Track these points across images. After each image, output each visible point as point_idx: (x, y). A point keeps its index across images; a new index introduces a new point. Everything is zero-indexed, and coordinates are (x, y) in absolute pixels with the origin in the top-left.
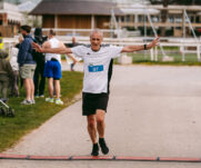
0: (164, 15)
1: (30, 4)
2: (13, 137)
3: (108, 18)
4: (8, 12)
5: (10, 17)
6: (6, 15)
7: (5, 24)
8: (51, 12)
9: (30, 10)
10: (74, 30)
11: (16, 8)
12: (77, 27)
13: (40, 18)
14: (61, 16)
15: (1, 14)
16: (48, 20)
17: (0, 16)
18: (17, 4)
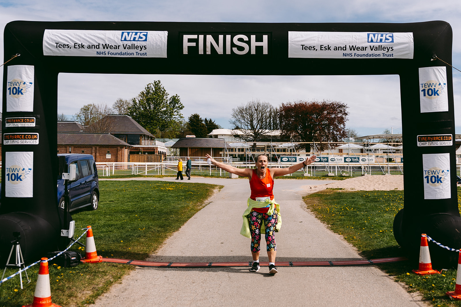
0: (254, 148)
1: (172, 142)
3: (221, 149)
4: (158, 147)
7: (156, 153)
8: (185, 146)
9: (172, 145)
10: (200, 157)
11: (163, 144)
13: (178, 150)
14: (192, 149)
15: (154, 147)
16: (183, 152)
17: (153, 149)
18: (164, 142)
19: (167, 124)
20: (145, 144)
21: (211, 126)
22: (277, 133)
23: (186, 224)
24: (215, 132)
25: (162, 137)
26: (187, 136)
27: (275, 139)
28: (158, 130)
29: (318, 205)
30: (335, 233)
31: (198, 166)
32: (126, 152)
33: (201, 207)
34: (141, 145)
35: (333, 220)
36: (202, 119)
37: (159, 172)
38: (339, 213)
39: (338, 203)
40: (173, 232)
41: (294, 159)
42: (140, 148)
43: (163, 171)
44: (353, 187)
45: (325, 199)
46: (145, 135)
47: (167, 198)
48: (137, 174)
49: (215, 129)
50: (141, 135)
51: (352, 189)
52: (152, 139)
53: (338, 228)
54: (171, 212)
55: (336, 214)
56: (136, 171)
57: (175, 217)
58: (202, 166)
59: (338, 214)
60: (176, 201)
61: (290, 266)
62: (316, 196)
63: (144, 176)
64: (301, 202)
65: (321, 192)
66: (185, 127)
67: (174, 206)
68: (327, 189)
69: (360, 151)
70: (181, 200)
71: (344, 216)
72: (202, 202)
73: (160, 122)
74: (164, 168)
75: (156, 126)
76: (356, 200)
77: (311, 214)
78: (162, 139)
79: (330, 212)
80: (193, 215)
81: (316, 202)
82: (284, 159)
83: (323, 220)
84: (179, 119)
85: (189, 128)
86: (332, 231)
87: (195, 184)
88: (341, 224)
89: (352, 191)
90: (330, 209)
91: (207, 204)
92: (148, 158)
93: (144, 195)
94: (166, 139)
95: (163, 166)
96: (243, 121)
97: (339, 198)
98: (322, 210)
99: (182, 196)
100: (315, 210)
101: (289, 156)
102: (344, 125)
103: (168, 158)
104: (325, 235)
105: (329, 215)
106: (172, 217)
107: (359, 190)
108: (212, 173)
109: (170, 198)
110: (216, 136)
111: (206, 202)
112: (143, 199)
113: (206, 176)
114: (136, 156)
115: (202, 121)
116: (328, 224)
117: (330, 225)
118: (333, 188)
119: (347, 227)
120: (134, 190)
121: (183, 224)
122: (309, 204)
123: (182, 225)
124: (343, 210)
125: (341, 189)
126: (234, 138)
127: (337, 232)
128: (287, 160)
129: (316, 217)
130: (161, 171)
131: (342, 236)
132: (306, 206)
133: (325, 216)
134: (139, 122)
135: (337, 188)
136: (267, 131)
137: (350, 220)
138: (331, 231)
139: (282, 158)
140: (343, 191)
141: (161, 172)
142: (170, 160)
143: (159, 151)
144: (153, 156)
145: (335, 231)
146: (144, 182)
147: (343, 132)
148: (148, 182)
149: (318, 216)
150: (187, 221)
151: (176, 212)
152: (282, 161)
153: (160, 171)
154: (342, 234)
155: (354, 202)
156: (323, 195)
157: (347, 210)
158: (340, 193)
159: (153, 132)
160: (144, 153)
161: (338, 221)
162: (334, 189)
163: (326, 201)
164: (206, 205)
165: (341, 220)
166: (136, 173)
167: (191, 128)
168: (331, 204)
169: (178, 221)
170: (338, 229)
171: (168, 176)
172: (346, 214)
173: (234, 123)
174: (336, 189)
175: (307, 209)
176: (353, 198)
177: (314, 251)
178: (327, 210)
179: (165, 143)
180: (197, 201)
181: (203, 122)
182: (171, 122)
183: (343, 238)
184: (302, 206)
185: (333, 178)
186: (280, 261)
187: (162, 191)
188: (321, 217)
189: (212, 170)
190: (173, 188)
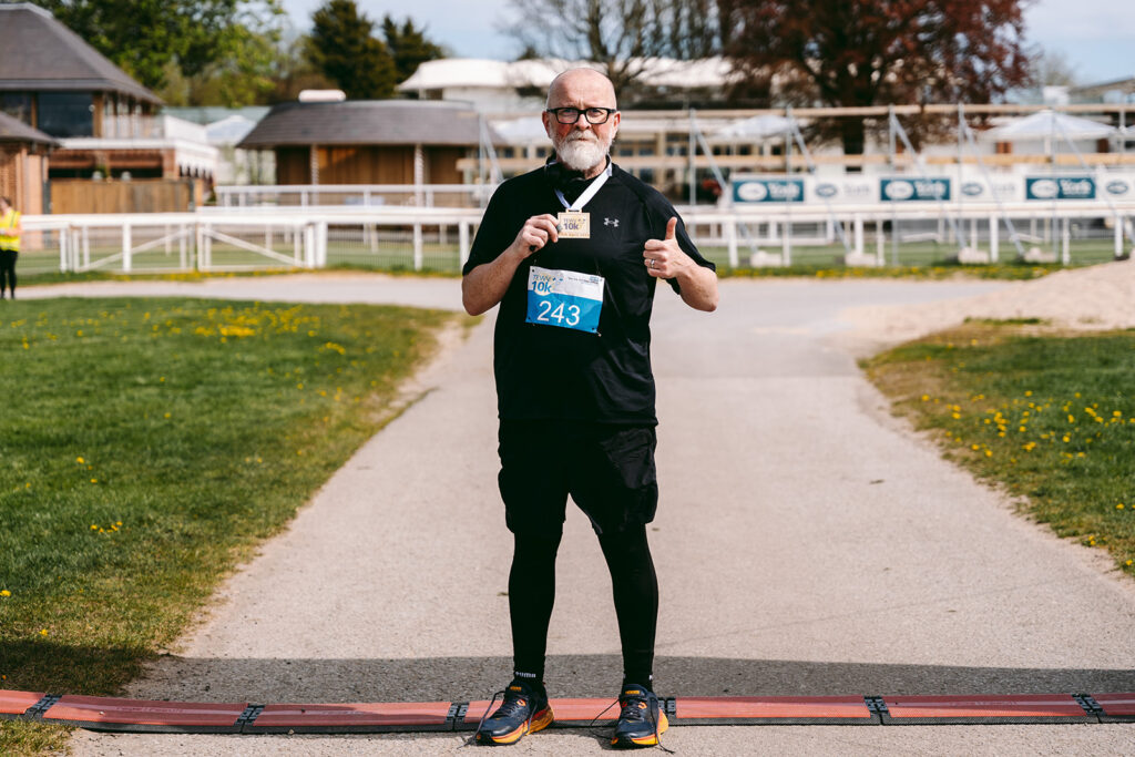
1: (240, 122)
2: (179, 586)
3: (462, 151)
4: (179, 144)
5: (185, 160)
6: (172, 152)
7: (168, 175)
8: (297, 139)
9: (238, 137)
10: (366, 188)
11: (201, 133)
12: (374, 181)
13: (269, 162)
14: (329, 149)
15: (158, 150)
16: (293, 164)
17: (156, 156)
18: (204, 122)
19: (214, 44)
20: (117, 133)
21: (411, 49)
22: (712, 72)
23: (320, 500)
24: (428, 75)
25: (195, 102)
26: (307, 95)
27: (701, 99)
28: (172, 71)
29: (944, 400)
30: (1061, 537)
31: (360, 227)
32: (32, 169)
33: (385, 413)
34: (99, 136)
35: (1035, 470)
36: (370, 18)
37: (183, 257)
38: (1060, 438)
39: (1040, 389)
40: (262, 541)
41: (793, 190)
42: (98, 154)
43: (204, 252)
44: (1090, 312)
45: (972, 370)
46: (114, 97)
47: (224, 376)
48: (87, 266)
49: (427, 59)
50: (97, 95)
51: (1090, 321)
52: (148, 109)
53: (1071, 515)
54: (246, 442)
55: (1042, 441)
56: (81, 256)
57: (268, 464)
58: (381, 228)
59: (1053, 440)
60: (266, 386)
61: (876, 719)
62: (922, 357)
63: (119, 278)
64: (856, 383)
65: (944, 336)
66: (296, 55)
67: (259, 413)
68: (967, 320)
69: (1094, 146)
70: (290, 384)
71: (1083, 449)
72: (389, 391)
73: (179, 34)
74: (208, 241)
75: (164, 50)
76: (1124, 374)
77: (918, 443)
78: (195, 113)
79: (1013, 432)
80: (353, 452)
81: (929, 384)
82: (744, 192)
83: (985, 470)
84: (266, 17)
85: (313, 60)
86: (1046, 526)
87: (352, 307)
88: (1084, 490)
89: (1089, 332)
90: (1011, 416)
91: (411, 398)
92: (132, 196)
93: (116, 362)
94: (211, 112)
95: (201, 231)
96: (555, 21)
97: (1035, 360)
98: (967, 419)
99: (295, 362)
100: (931, 422)
101: (768, 177)
102: (1018, 30)
103: (223, 195)
104: (1016, 549)
105: (1006, 444)
106: (253, 466)
107: (1123, 326)
108: (425, 259)
109: (239, 376)
110: (436, 94)
111: (408, 388)
112: (112, 381)
113: (398, 270)
114: (76, 187)
115: (368, 26)
116: (1016, 491)
117: (1024, 499)
118: (995, 316)
119: (1115, 509)
120: (71, 341)
121: (307, 499)
122: (900, 393)
123: (301, 505)
124: (1071, 419)
125: (1033, 321)
126: (515, 98)
127: (1071, 530)
128: (762, 192)
129: (947, 457)
130: (196, 252)
131: (1103, 552)
132: (886, 402)
133: (989, 453)
134: (88, 36)
135: (1014, 315)
136: (666, 63)
137: (1126, 469)
138: (1041, 526)
139: (737, 186)
140: (1046, 329)
141: (192, 257)
142: (235, 202)
143: (181, 168)
144: (153, 187)
145: (1063, 527)
146: (116, 304)
147: (1019, 59)
148: (138, 303)
149: (954, 452)
150: (324, 480)
151: (269, 441)
152: (737, 198)
153: (188, 254)
154: (1102, 543)
155: (1114, 380)
156: (955, 349)
157: (1091, 420)
158: (1031, 341)
159: (151, 82)
160: (116, 173)
161: (1062, 479)
162: (998, 323)
163: (977, 380)
164: (410, 404)
165: (1075, 471)
166: (81, 263)
167: (321, 57)
168: (1005, 391)
169: (278, 482)
170: (1075, 520)
171: (226, 274)
172: (1093, 442)
173: (516, 32)
174: (1011, 321)
175: (895, 415)
176: (1105, 363)
177: (982, 633)
178: (994, 424)
179: (211, 127)
180: (368, 387)
181: (378, 34)
182: (233, 32)
183: (1110, 565)
184: (863, 406)
185: (985, 271)
186: (815, 693)
187: (199, 342)
188: (973, 456)
189: (425, 243)
190: (252, 327)
